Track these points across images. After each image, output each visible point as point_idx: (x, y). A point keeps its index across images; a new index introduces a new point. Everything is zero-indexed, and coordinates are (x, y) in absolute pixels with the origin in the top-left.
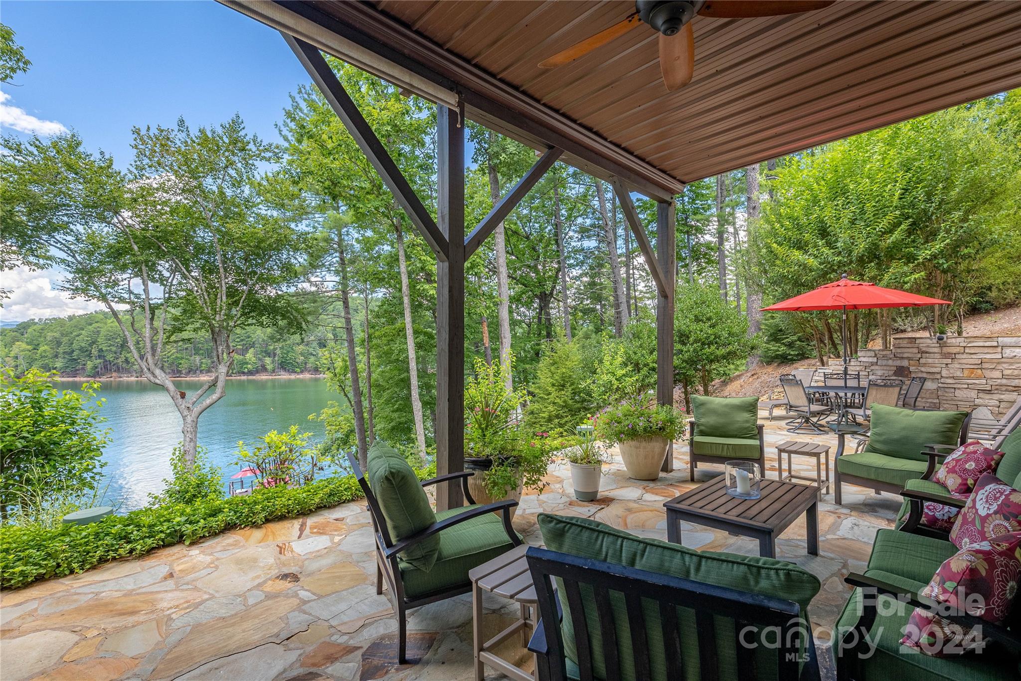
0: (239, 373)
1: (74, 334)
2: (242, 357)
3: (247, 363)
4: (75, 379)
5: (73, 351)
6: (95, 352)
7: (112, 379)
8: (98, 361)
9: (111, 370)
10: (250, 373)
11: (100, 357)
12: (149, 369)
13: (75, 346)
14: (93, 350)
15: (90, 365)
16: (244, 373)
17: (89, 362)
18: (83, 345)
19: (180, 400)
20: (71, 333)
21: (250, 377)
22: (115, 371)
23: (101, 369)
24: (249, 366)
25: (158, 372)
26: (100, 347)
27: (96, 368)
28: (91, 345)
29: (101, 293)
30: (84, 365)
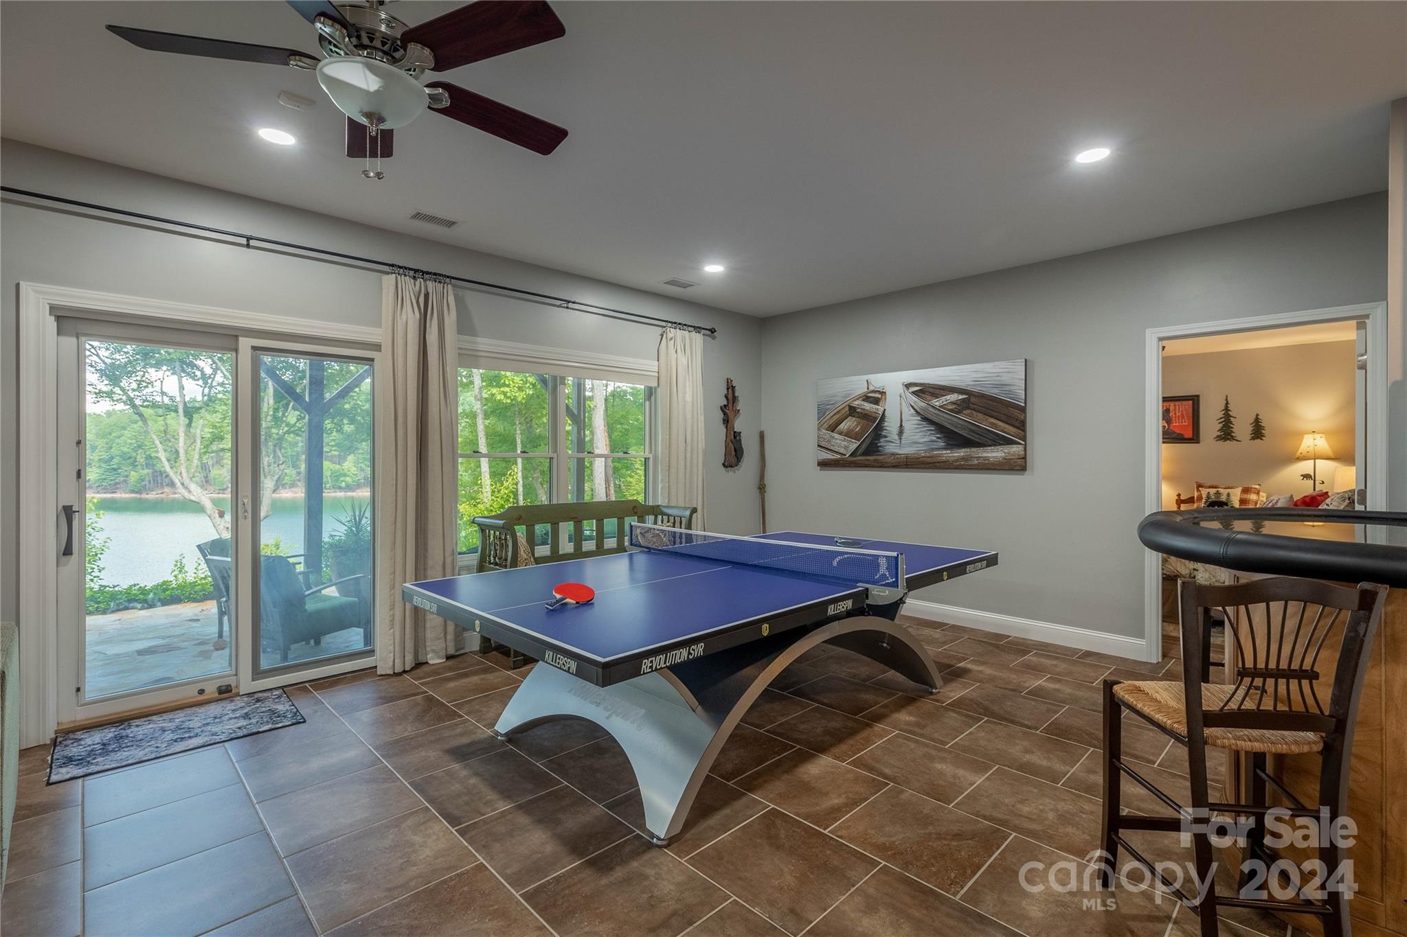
0: (334, 488)
1: (114, 435)
2: (338, 467)
3: (345, 475)
4: (115, 495)
5: (112, 458)
6: (141, 459)
7: (163, 496)
8: (146, 471)
9: (162, 484)
10: (349, 488)
11: (147, 465)
12: (183, 484)
13: (114, 451)
14: (139, 457)
15: (134, 476)
16: (340, 488)
17: (133, 473)
18: (125, 449)
19: (218, 519)
20: (110, 434)
21: (350, 494)
22: (168, 485)
23: (150, 482)
24: (348, 479)
25: (193, 487)
26: (148, 453)
27: (143, 480)
28: (135, 450)
29: (128, 396)
30: (127, 476)
